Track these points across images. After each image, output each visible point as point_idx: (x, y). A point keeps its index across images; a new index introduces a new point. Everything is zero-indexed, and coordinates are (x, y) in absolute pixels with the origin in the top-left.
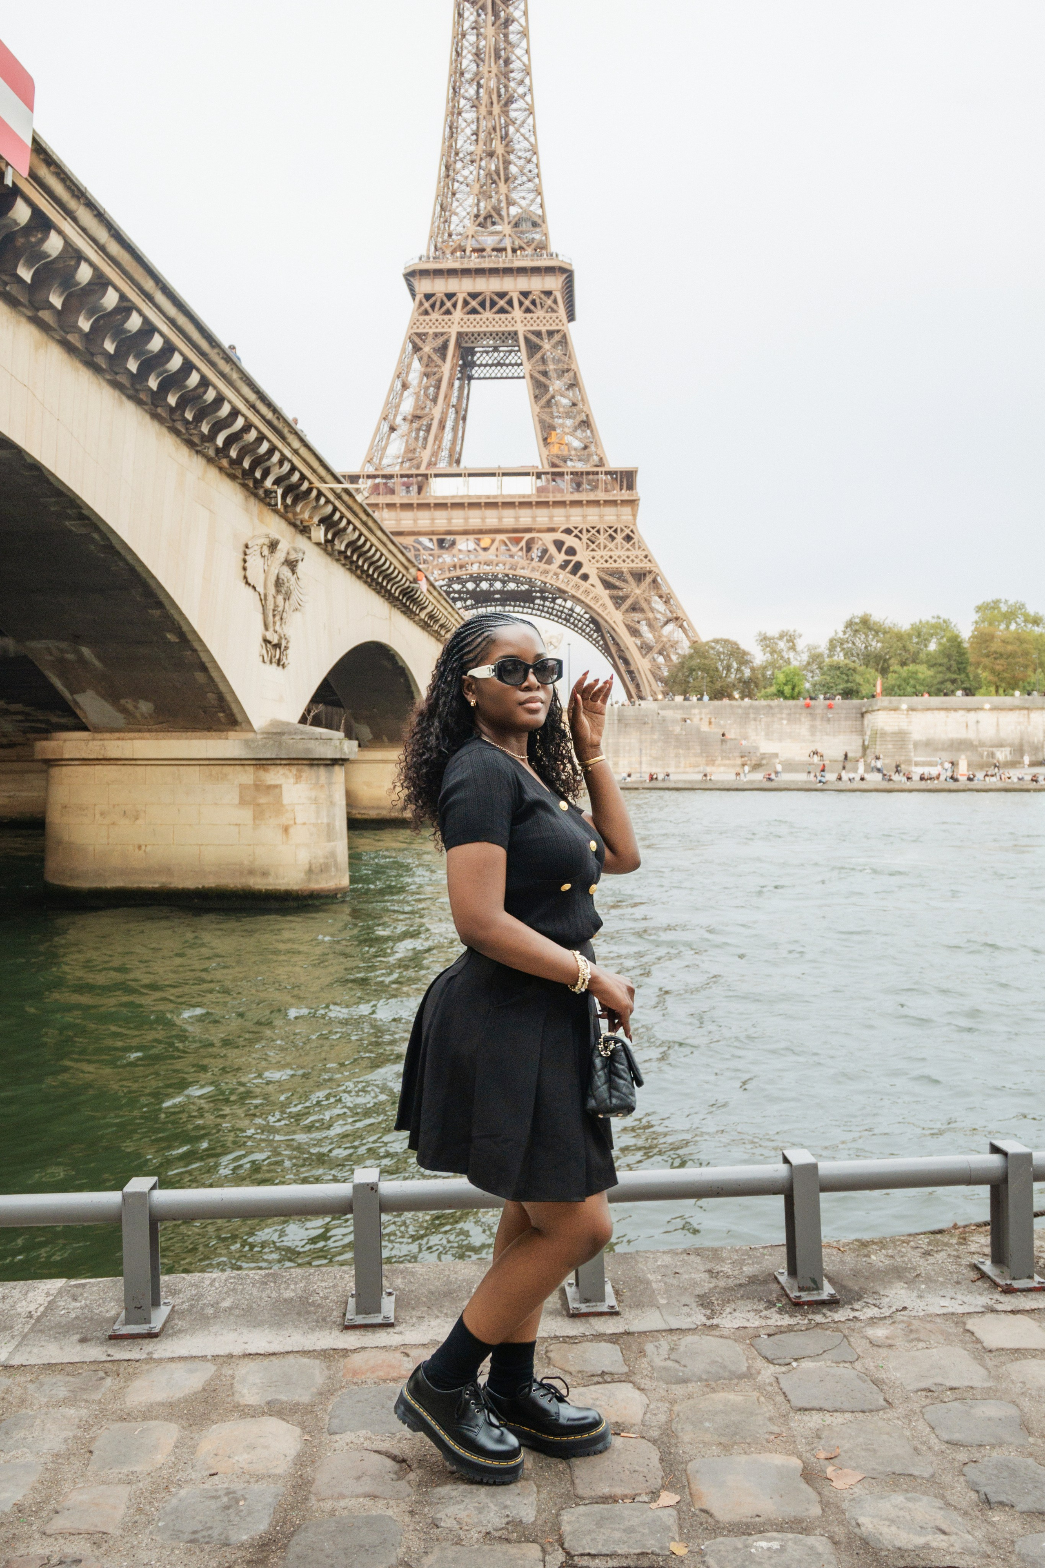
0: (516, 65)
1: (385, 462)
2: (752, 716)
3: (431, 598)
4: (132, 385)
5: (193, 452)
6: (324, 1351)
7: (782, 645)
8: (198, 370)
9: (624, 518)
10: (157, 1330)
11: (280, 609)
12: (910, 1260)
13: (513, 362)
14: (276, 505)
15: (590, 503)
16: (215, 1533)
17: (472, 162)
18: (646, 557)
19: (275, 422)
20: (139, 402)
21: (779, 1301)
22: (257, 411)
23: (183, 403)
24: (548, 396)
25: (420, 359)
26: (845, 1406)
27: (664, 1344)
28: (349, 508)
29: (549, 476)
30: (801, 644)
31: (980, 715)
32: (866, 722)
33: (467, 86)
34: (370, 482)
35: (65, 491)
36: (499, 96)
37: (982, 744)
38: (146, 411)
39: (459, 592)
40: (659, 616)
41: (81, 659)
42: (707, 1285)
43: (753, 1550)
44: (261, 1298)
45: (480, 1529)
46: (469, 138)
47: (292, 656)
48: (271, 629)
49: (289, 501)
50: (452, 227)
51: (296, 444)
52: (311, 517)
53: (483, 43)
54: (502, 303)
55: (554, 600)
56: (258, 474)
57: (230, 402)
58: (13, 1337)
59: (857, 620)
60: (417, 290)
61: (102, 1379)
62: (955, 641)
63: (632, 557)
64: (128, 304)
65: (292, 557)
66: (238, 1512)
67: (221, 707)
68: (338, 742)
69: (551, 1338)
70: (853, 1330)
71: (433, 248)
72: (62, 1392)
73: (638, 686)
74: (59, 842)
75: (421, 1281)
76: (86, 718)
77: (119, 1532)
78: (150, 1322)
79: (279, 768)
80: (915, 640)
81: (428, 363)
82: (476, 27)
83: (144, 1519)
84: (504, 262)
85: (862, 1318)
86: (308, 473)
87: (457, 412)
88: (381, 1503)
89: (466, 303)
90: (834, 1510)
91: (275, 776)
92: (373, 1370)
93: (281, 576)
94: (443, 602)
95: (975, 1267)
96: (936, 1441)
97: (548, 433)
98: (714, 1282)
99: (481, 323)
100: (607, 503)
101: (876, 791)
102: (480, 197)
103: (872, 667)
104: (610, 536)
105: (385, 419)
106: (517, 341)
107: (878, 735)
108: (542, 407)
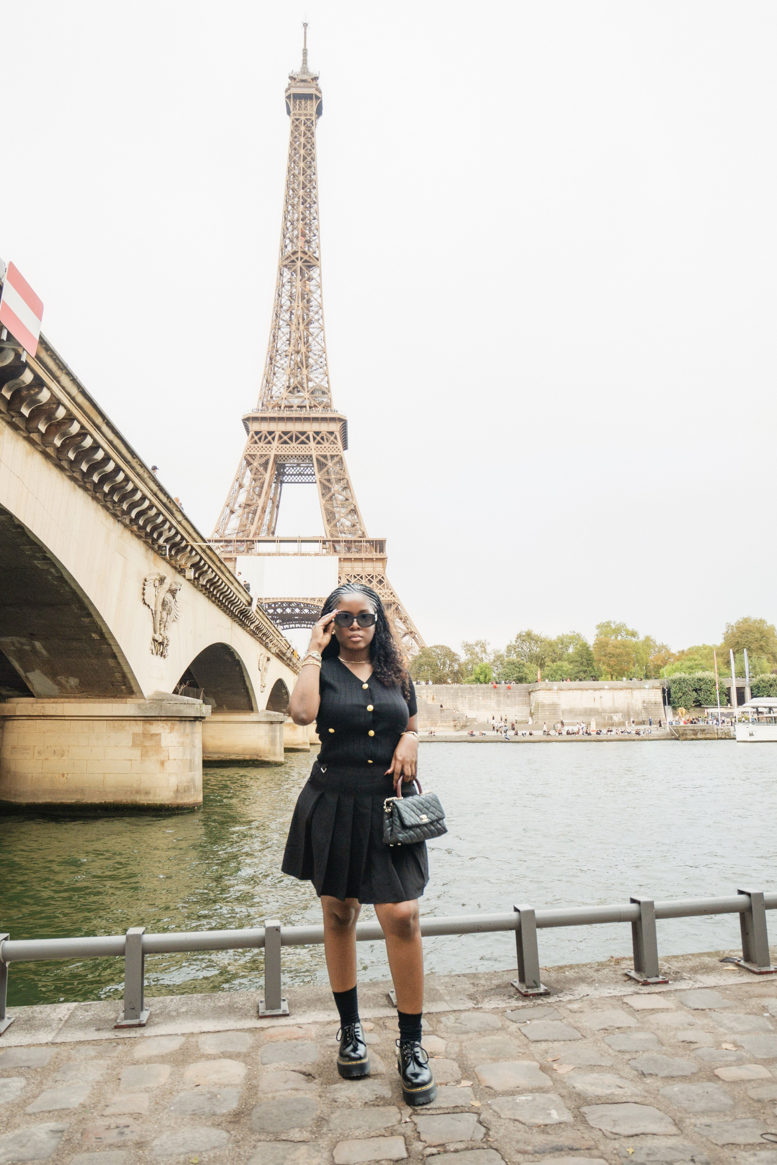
0: (313, 303)
1: (227, 532)
2: (460, 694)
3: (258, 616)
4: (83, 478)
5: (116, 521)
6: (250, 1029)
7: (477, 649)
8: (124, 471)
9: (378, 569)
10: (144, 1022)
11: (164, 620)
12: (588, 974)
13: (309, 473)
14: (166, 555)
15: (356, 559)
16: (207, 1110)
17: (286, 356)
18: (392, 593)
19: (168, 504)
20: (86, 489)
21: (516, 995)
22: (157, 497)
23: (113, 491)
24: (331, 494)
25: (251, 471)
26: (560, 1039)
27: (452, 1017)
28: (210, 558)
29: (331, 543)
30: (489, 649)
31: (602, 693)
32: (532, 698)
33: (284, 314)
35: (37, 542)
37: (604, 711)
38: (89, 495)
40: (399, 631)
41: (34, 649)
42: (472, 990)
43: (517, 1101)
44: (204, 1006)
45: (361, 1101)
46: (284, 342)
47: (170, 650)
48: (158, 633)
49: (173, 553)
50: (273, 393)
51: (180, 518)
52: (186, 563)
53: (294, 290)
54: (303, 438)
56: (155, 536)
58: (53, 1030)
59: (524, 634)
60: (250, 429)
61: (115, 1046)
62: (585, 646)
64: (86, 432)
65: (174, 587)
66: (218, 1100)
67: (125, 682)
68: (198, 706)
70: (560, 1006)
71: (261, 405)
72: (93, 1053)
74: (9, 772)
75: (300, 995)
76: (33, 688)
77: (148, 1113)
78: (139, 1018)
79: (160, 722)
80: (560, 646)
81: (256, 472)
82: (290, 282)
83: (161, 1107)
84: (305, 414)
85: (564, 1000)
86: (186, 536)
87: (273, 503)
88: (301, 1093)
89: (280, 437)
90: (560, 1082)
91: (157, 728)
92: (282, 1034)
93: (166, 599)
95: (626, 975)
96: (613, 1051)
97: (330, 517)
98: (476, 989)
99: (290, 449)
100: (367, 559)
101: (540, 742)
102: (291, 376)
103: (534, 663)
104: (369, 580)
105: (227, 506)
106: (312, 460)
107: (540, 706)
108: (327, 501)
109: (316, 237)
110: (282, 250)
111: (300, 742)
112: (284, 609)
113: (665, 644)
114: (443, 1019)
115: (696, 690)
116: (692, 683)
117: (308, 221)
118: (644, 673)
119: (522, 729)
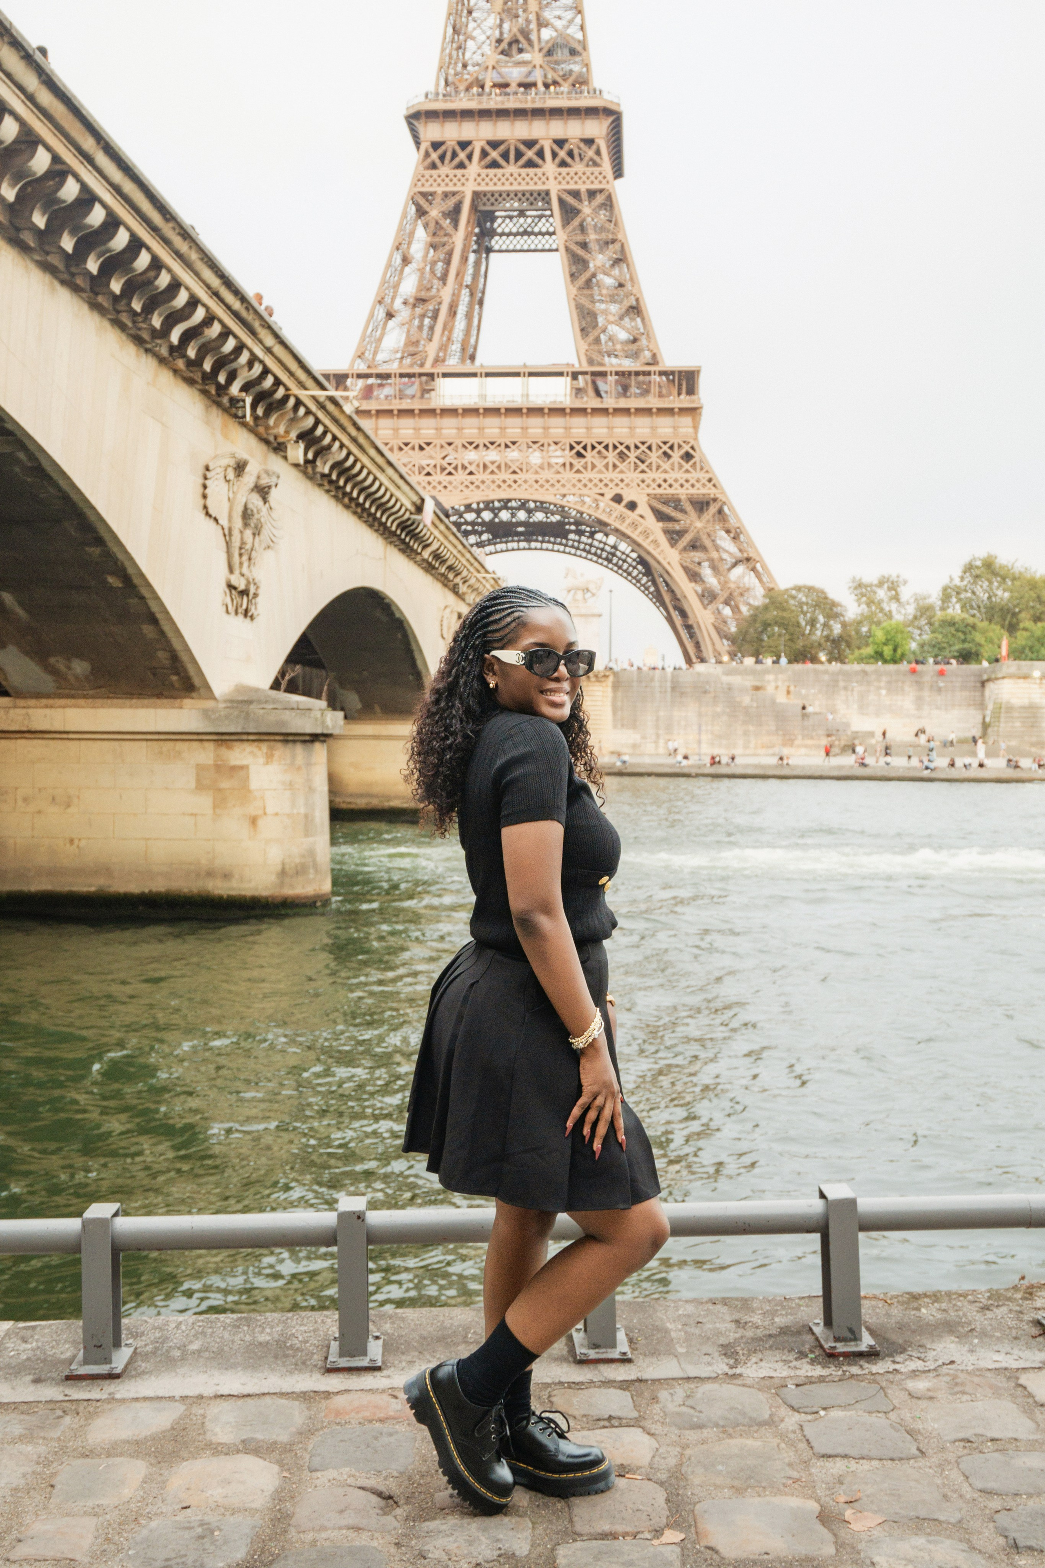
1: (380, 357)
2: (841, 684)
4: (67, 267)
5: (142, 350)
6: (304, 1393)
7: (882, 594)
8: (148, 249)
9: (682, 430)
10: (118, 1371)
11: (248, 547)
12: (965, 1315)
13: (544, 230)
14: (244, 416)
15: (640, 411)
16: (190, 1561)
18: (710, 480)
19: (244, 313)
20: (76, 289)
21: (812, 1352)
22: (222, 300)
23: (130, 289)
24: (587, 275)
25: (426, 226)
26: (873, 1453)
27: (680, 1392)
28: (335, 420)
29: (588, 377)
30: (906, 593)
32: (987, 692)
34: (361, 383)
38: (83, 299)
39: (473, 524)
40: (725, 556)
42: (732, 1335)
44: (233, 1342)
45: (470, 1560)
47: (262, 606)
48: (237, 572)
49: (260, 412)
50: (468, 55)
51: (270, 341)
52: (287, 432)
54: (530, 154)
55: (592, 535)
56: (222, 379)
57: (187, 288)
59: (979, 563)
60: (422, 136)
61: (59, 1417)
63: (693, 481)
64: (63, 167)
65: (264, 481)
66: (214, 1542)
67: (176, 667)
68: (318, 714)
69: (555, 1384)
70: (892, 1382)
71: (442, 83)
72: (17, 1430)
73: (697, 645)
75: (412, 1326)
76: (8, 680)
77: (86, 1560)
78: (110, 1363)
79: (246, 744)
81: (436, 230)
83: (113, 1547)
84: (533, 101)
85: (903, 1370)
86: (283, 377)
87: (472, 294)
88: (365, 1535)
89: (484, 154)
90: (848, 1549)
91: (241, 755)
92: (358, 1410)
93: (250, 506)
94: (451, 538)
95: (1039, 1323)
96: (969, 1489)
97: (587, 322)
98: (741, 1332)
99: (503, 180)
100: (661, 411)
101: (999, 781)
102: (504, 16)
103: (996, 624)
104: (665, 454)
105: (380, 302)
106: (549, 203)
107: (1003, 710)
108: (580, 289)
112: (495, 511)
114: (663, 1395)
119: (963, 755)
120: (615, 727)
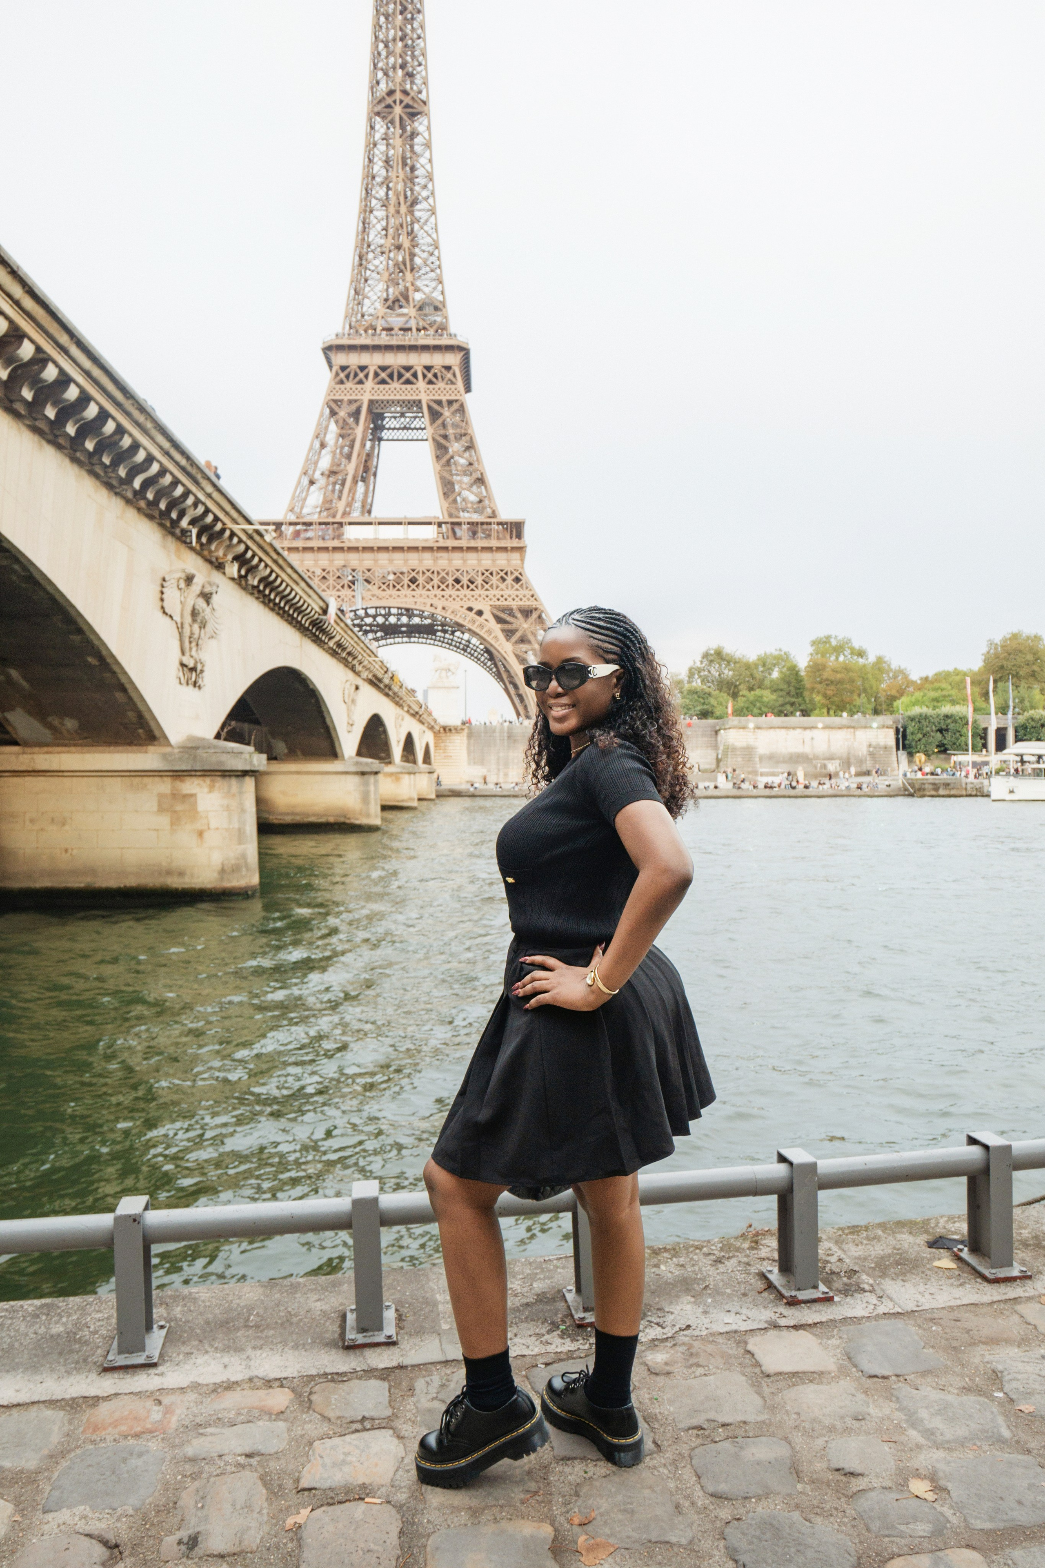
0: (420, 172)
1: (305, 511)
3: (338, 629)
4: (52, 430)
5: (112, 493)
9: (513, 562)
11: (196, 636)
13: (418, 426)
14: (191, 543)
15: (484, 549)
17: (382, 253)
18: (532, 596)
19: (189, 468)
20: (59, 447)
22: (172, 458)
23: (101, 448)
24: (448, 457)
25: (337, 422)
28: (260, 547)
29: (449, 526)
31: (815, 733)
32: (719, 738)
33: (378, 188)
34: (292, 529)
36: (406, 197)
37: (816, 758)
38: (66, 455)
39: (371, 625)
41: (9, 680)
46: (379, 233)
47: (207, 679)
48: (187, 654)
49: (204, 540)
50: (365, 309)
52: (225, 555)
53: (391, 152)
54: (408, 375)
55: (453, 633)
56: (174, 515)
57: (145, 448)
59: (712, 652)
60: (333, 362)
62: (794, 670)
63: (521, 596)
64: (44, 356)
65: (207, 589)
67: (141, 724)
68: (248, 756)
71: (347, 327)
73: (525, 708)
76: (17, 733)
79: (194, 778)
80: (760, 669)
81: (343, 425)
82: (386, 138)
84: (410, 340)
86: (221, 515)
89: (376, 375)
91: (191, 786)
93: (197, 607)
97: (448, 488)
99: (390, 392)
100: (499, 549)
101: (727, 797)
102: (389, 283)
103: (725, 693)
104: (502, 577)
105: (305, 474)
106: (421, 408)
107: (730, 750)
108: (444, 466)
109: (422, 67)
110: (372, 88)
111: (405, 797)
112: (386, 617)
113: (902, 667)
115: (941, 731)
116: (936, 720)
117: (410, 42)
118: (872, 706)
119: (704, 780)
120: (469, 764)
